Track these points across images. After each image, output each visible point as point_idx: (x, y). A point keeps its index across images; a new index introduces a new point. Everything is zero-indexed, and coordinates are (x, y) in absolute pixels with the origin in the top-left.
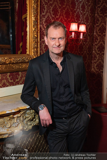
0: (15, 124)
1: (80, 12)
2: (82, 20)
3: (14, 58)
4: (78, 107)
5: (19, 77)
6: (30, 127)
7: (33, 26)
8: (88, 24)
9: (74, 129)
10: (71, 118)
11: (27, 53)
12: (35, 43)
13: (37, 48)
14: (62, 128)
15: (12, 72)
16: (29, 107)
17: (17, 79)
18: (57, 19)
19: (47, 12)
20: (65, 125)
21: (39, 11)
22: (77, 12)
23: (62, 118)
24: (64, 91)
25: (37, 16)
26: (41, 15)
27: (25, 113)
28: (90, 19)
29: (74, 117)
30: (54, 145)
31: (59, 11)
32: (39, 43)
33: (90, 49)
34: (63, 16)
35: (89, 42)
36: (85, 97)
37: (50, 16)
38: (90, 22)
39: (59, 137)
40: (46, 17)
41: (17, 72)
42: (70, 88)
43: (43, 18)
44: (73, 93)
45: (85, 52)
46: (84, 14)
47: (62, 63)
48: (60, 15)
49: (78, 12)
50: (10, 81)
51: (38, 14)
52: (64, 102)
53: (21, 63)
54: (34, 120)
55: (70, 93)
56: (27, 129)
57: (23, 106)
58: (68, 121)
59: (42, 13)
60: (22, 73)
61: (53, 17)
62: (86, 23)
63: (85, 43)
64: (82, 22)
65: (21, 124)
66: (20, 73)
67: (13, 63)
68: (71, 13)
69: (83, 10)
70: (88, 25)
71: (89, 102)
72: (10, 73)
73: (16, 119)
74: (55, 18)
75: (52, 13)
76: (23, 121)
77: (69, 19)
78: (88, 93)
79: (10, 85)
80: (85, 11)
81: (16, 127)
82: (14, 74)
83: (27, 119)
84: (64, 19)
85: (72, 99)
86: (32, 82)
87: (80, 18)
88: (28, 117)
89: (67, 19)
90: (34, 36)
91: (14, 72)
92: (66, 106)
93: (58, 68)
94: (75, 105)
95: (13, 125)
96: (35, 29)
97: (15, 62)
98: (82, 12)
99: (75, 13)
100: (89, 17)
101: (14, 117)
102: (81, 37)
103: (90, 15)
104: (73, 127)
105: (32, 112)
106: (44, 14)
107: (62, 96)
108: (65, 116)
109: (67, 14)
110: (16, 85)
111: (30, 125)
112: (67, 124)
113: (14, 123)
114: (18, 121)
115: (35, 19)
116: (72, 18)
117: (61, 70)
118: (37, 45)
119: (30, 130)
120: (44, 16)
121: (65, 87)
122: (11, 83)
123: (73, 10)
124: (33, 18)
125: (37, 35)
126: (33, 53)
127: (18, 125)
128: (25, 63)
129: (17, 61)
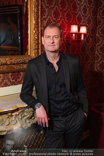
0: (14, 122)
1: (82, 14)
2: (83, 22)
3: (15, 59)
4: (75, 106)
5: (21, 77)
6: (29, 125)
7: (34, 28)
8: (90, 25)
9: (71, 127)
10: (67, 116)
11: (28, 54)
12: (36, 45)
13: (38, 49)
14: (58, 126)
15: (13, 72)
16: (27, 105)
17: (19, 79)
18: (59, 22)
19: (48, 15)
20: (61, 123)
21: (40, 14)
22: (78, 15)
23: (58, 117)
24: (60, 89)
25: (38, 19)
26: (42, 18)
27: (23, 111)
28: (92, 21)
29: (70, 116)
30: (51, 143)
31: (60, 14)
32: (40, 45)
33: (93, 49)
34: (64, 19)
35: (91, 43)
36: (82, 96)
37: (51, 19)
38: (92, 24)
39: (56, 135)
40: (47, 20)
41: (19, 72)
42: (65, 87)
43: (44, 21)
44: (69, 92)
45: (88, 52)
46: (86, 16)
47: (58, 63)
48: (61, 18)
49: (80, 14)
50: (12, 81)
51: (38, 18)
52: (59, 101)
53: (22, 63)
54: (33, 118)
55: (66, 92)
56: (25, 127)
57: (21, 105)
58: (64, 120)
59: (44, 16)
60: (23, 73)
61: (54, 20)
62: (88, 25)
63: (87, 44)
64: (84, 23)
65: (19, 122)
66: (22, 73)
67: (14, 64)
68: (72, 16)
69: (85, 13)
70: (90, 27)
71: (86, 101)
72: (11, 73)
73: (14, 117)
74: (57, 21)
75: (53, 16)
76: (21, 119)
77: (71, 22)
78: (85, 92)
79: (12, 85)
80: (86, 14)
81: (14, 124)
82: (16, 74)
83: (25, 118)
84: (65, 21)
85: (68, 98)
86: (30, 82)
87: (82, 20)
88: (26, 116)
89: (69, 22)
90: (35, 38)
91: (15, 72)
92: (61, 105)
93: (54, 68)
94: (71, 104)
95: (11, 123)
96: (35, 32)
97: (16, 63)
98: (83, 14)
99: (77, 15)
100: (91, 19)
101: (13, 115)
102: (82, 38)
103: (92, 17)
104: (69, 126)
105: (30, 111)
106: (45, 17)
107: (58, 95)
108: (61, 115)
109: (69, 16)
110: (17, 85)
111: (28, 123)
112: (64, 123)
113: (12, 121)
114: (17, 119)
115: (36, 22)
116: (73, 20)
117: (57, 69)
118: (38, 46)
119: (29, 128)
120: (45, 19)
121: (61, 86)
122: (13, 82)
123: (75, 12)
124: (33, 21)
125: (38, 37)
126: (33, 54)
127: (16, 122)
128: (26, 63)
129: (18, 61)
